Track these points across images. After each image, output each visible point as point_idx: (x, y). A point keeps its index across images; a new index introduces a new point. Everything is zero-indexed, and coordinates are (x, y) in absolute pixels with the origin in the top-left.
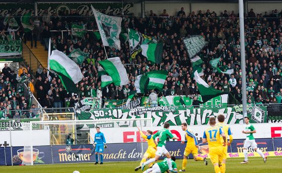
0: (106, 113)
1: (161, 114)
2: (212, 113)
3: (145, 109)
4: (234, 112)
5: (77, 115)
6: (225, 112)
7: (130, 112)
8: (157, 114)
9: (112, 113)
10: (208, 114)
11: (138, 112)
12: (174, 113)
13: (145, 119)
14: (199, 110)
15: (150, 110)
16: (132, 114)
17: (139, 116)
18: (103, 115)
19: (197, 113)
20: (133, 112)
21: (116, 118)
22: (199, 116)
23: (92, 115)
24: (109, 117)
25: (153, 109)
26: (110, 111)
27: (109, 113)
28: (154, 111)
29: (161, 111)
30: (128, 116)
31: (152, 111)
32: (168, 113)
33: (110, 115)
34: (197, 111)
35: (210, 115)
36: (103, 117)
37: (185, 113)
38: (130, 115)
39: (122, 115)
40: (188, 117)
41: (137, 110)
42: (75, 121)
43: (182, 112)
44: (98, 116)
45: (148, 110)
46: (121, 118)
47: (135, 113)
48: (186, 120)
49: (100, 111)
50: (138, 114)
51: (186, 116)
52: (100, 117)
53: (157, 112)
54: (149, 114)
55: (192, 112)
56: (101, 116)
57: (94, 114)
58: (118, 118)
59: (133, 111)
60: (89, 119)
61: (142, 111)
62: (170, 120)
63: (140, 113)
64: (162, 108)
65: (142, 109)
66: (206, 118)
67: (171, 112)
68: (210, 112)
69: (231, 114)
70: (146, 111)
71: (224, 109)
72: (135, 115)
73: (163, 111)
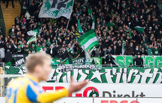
1: (87, 72)
2: (139, 72)
3: (72, 67)
4: (160, 73)
5: (6, 69)
7: (58, 69)
8: (84, 71)
11: (65, 69)
14: (125, 69)
15: (77, 68)
16: (59, 71)
17: (66, 72)
19: (123, 72)
20: (61, 69)
22: (125, 75)
23: (21, 70)
25: (81, 67)
29: (88, 69)
30: (55, 72)
32: (95, 71)
34: (123, 70)
35: (135, 74)
37: (111, 71)
38: (57, 71)
40: (114, 75)
41: (64, 67)
42: (4, 75)
43: (108, 71)
45: (75, 68)
47: (62, 70)
48: (112, 78)
50: (65, 71)
53: (84, 70)
54: (76, 72)
55: (118, 71)
61: (69, 68)
62: (96, 78)
63: (67, 70)
64: (90, 66)
65: (69, 66)
66: (132, 77)
67: (98, 70)
68: (136, 71)
69: (157, 74)
70: (73, 68)
71: (150, 70)
72: (62, 71)
73: (89, 69)
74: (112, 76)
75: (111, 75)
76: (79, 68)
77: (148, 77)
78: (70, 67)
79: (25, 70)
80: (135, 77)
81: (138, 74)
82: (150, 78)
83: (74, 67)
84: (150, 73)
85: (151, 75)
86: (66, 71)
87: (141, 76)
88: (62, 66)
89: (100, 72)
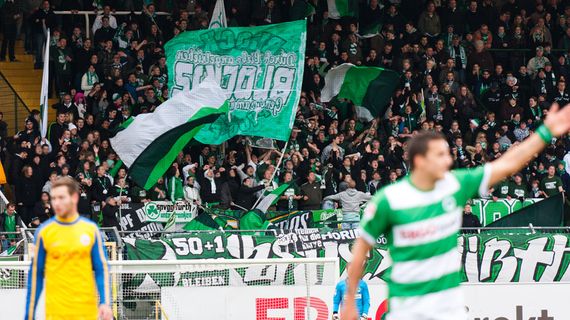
0: (209, 246)
2: (511, 249)
3: (318, 236)
5: (125, 248)
6: (548, 247)
7: (277, 243)
9: (225, 244)
10: (500, 251)
11: (299, 243)
13: (321, 259)
14: (473, 241)
15: (333, 240)
16: (283, 248)
17: (302, 253)
18: (199, 251)
19: (466, 250)
20: (286, 243)
22: (472, 258)
23: (169, 250)
24: (217, 256)
25: (343, 235)
26: (218, 240)
27: (216, 246)
28: (345, 241)
30: (271, 252)
31: (340, 242)
33: (220, 249)
34: (466, 243)
35: (503, 254)
36: (198, 257)
38: (277, 250)
39: (255, 252)
41: (296, 239)
44: (185, 252)
45: (328, 239)
47: (291, 245)
49: (191, 240)
50: (300, 249)
52: (190, 256)
54: (331, 248)
56: (194, 252)
57: (173, 247)
58: (241, 258)
59: (285, 240)
61: (310, 241)
63: (304, 248)
65: (309, 235)
66: (493, 263)
68: (505, 246)
69: (565, 252)
70: (321, 239)
71: (544, 240)
72: (291, 251)
76: (339, 238)
77: (539, 264)
78: (312, 238)
79: (182, 249)
80: (501, 263)
81: (510, 253)
82: (545, 265)
83: (324, 238)
84: (545, 250)
85: (546, 258)
86: (304, 251)
87: (519, 260)
88: (290, 234)
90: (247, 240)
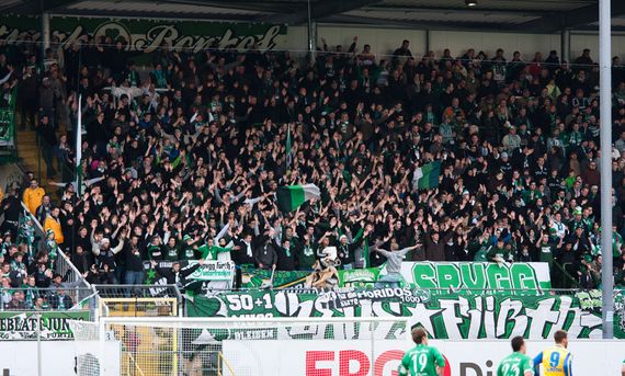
0: (259, 302)
1: (395, 307)
2: (523, 308)
3: (354, 295)
4: (576, 309)
5: (184, 303)
6: (555, 307)
7: (319, 301)
8: (386, 308)
9: (273, 301)
10: (513, 310)
11: (338, 300)
12: (428, 306)
13: (357, 319)
14: (490, 301)
15: (368, 298)
16: (324, 305)
17: (340, 310)
18: (250, 307)
19: (484, 309)
20: (326, 300)
21: (282, 315)
22: (489, 317)
23: (223, 306)
24: (265, 311)
25: (376, 294)
26: (267, 297)
27: (265, 302)
28: (378, 299)
29: (396, 299)
30: (314, 309)
31: (374, 300)
32: (413, 305)
33: (269, 306)
34: (484, 302)
35: (516, 313)
36: (249, 312)
37: (457, 307)
38: (319, 307)
39: (300, 308)
40: (463, 317)
41: (335, 297)
42: (181, 318)
43: (448, 304)
44: (238, 308)
45: (363, 297)
46: (296, 314)
47: (331, 303)
48: (458, 325)
49: (243, 297)
50: (339, 306)
51: (457, 314)
52: (242, 312)
53: (385, 302)
54: (366, 305)
55: (472, 305)
56: (246, 308)
57: (227, 303)
58: (287, 315)
59: (325, 298)
60: (214, 315)
61: (348, 299)
62: (419, 324)
63: (342, 305)
64: (398, 292)
65: (346, 293)
66: (508, 320)
67: (421, 302)
68: (517, 306)
69: (569, 312)
70: (357, 298)
71: (552, 300)
72: (331, 308)
73: (399, 299)
74: (460, 320)
75: (457, 316)
76: (372, 296)
77: (547, 322)
78: (350, 296)
79: (235, 305)
80: (514, 320)
81: (522, 312)
82: (552, 323)
83: (360, 296)
84: (552, 309)
85: (552, 317)
86: (342, 308)
87: (530, 319)
88: (329, 292)
89: (427, 308)
90: (293, 297)
